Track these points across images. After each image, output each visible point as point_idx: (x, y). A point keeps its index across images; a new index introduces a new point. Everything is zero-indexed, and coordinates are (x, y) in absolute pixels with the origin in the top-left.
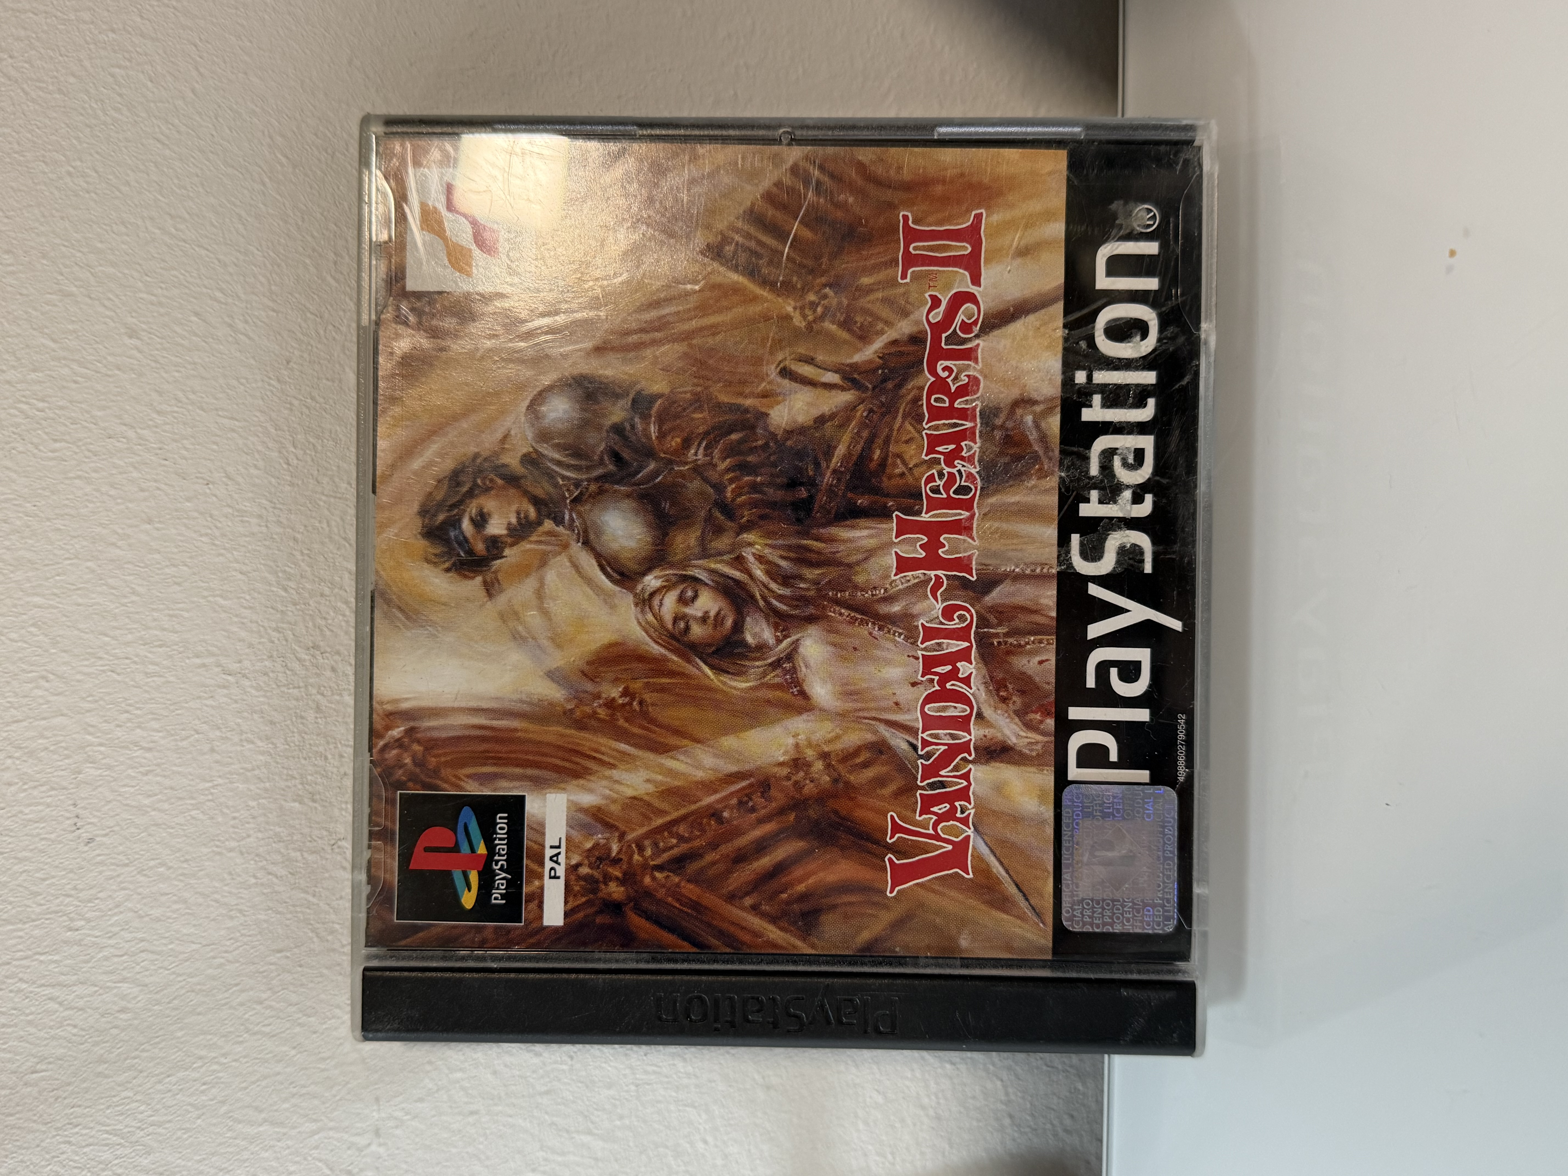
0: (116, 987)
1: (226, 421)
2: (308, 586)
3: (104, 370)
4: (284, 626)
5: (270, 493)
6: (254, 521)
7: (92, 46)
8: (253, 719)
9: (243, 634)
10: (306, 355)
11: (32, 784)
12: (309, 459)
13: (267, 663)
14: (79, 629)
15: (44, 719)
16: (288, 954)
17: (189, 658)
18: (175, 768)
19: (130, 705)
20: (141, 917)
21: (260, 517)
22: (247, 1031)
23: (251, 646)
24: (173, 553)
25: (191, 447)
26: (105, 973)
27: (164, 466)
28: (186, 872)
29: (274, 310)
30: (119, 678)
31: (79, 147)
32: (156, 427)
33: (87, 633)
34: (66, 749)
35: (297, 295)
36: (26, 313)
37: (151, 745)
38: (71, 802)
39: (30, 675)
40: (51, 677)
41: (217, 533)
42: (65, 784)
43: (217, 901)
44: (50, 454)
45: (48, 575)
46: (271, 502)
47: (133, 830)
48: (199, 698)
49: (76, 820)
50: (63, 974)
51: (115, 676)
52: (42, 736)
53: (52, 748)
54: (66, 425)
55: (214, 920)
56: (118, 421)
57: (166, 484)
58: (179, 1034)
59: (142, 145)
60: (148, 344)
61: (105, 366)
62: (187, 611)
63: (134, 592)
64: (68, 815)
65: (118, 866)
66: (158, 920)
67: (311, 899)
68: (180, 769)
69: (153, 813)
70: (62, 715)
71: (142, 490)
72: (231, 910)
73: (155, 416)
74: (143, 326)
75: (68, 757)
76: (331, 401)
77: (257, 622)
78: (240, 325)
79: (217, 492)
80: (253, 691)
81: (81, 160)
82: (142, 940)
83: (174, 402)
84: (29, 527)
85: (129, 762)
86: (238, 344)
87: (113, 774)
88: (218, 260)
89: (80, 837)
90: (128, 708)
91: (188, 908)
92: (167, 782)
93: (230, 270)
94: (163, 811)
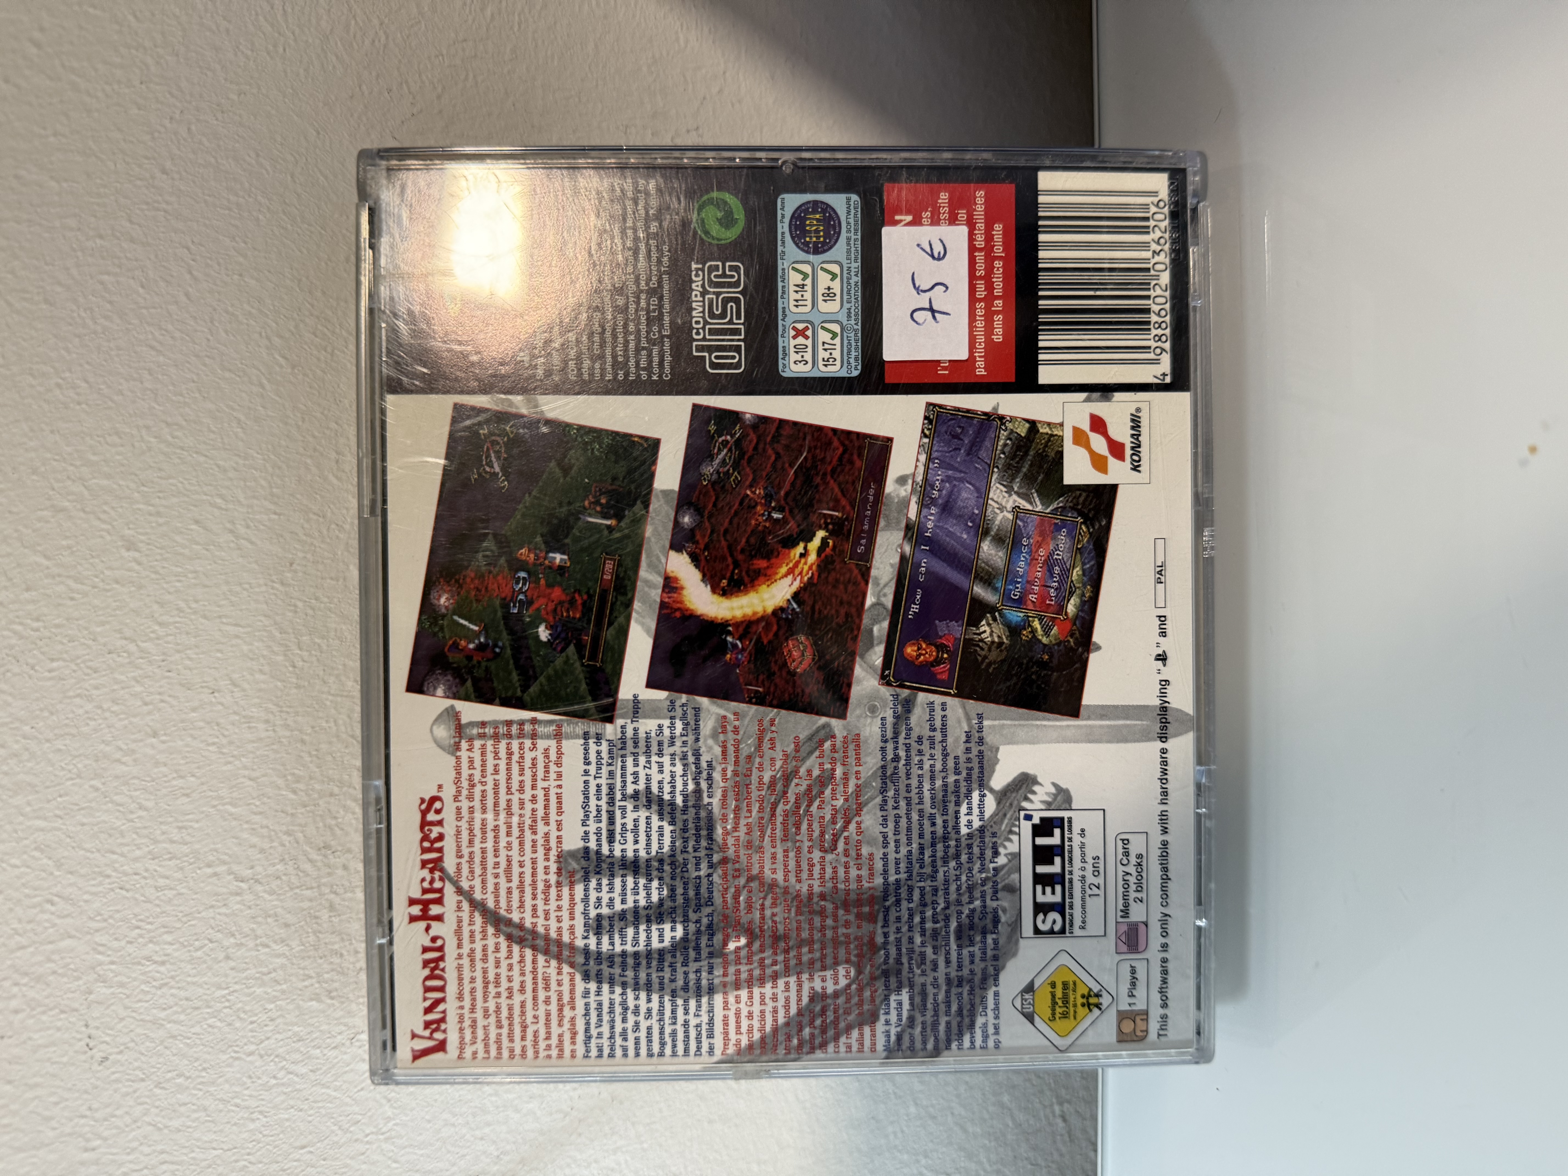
1: (228, 628)
2: (317, 787)
3: (101, 585)
4: (295, 828)
5: (277, 697)
6: (261, 726)
8: (267, 923)
9: (254, 840)
10: (309, 556)
11: (40, 1009)
12: (314, 659)
13: (278, 866)
14: (84, 849)
15: (51, 942)
16: (312, 1149)
17: (200, 869)
18: (189, 979)
19: (141, 920)
20: (160, 1129)
21: (267, 721)
23: (262, 851)
24: (180, 765)
25: (194, 656)
27: (168, 677)
28: (204, 1080)
29: (275, 513)
30: (128, 895)
31: (68, 358)
32: (158, 639)
33: (92, 852)
34: (75, 971)
35: (298, 496)
36: (16, 531)
37: (165, 958)
38: (83, 1023)
39: (34, 900)
40: (56, 899)
41: (224, 741)
42: (75, 1006)
43: (237, 1106)
44: (47, 674)
45: (51, 798)
46: (277, 706)
47: (148, 1044)
48: (212, 907)
49: (88, 1040)
51: (124, 892)
52: (49, 960)
53: (60, 971)
54: (63, 644)
55: (235, 1124)
56: (118, 636)
57: (170, 696)
59: (135, 353)
60: (147, 555)
61: (103, 581)
62: (197, 822)
63: (141, 807)
64: (79, 1036)
65: (134, 1081)
66: (177, 1131)
68: (195, 979)
69: (169, 1026)
70: (70, 937)
71: (146, 704)
73: (156, 628)
74: (142, 538)
75: (78, 979)
76: (336, 600)
77: (268, 827)
78: (242, 530)
79: (223, 700)
80: (266, 896)
81: (70, 371)
82: (162, 1152)
83: (176, 612)
84: (27, 749)
85: (141, 977)
86: (239, 549)
87: (126, 991)
88: (218, 466)
89: (92, 1058)
90: (140, 924)
91: (208, 1116)
92: (182, 994)
93: (230, 475)
94: (179, 1023)
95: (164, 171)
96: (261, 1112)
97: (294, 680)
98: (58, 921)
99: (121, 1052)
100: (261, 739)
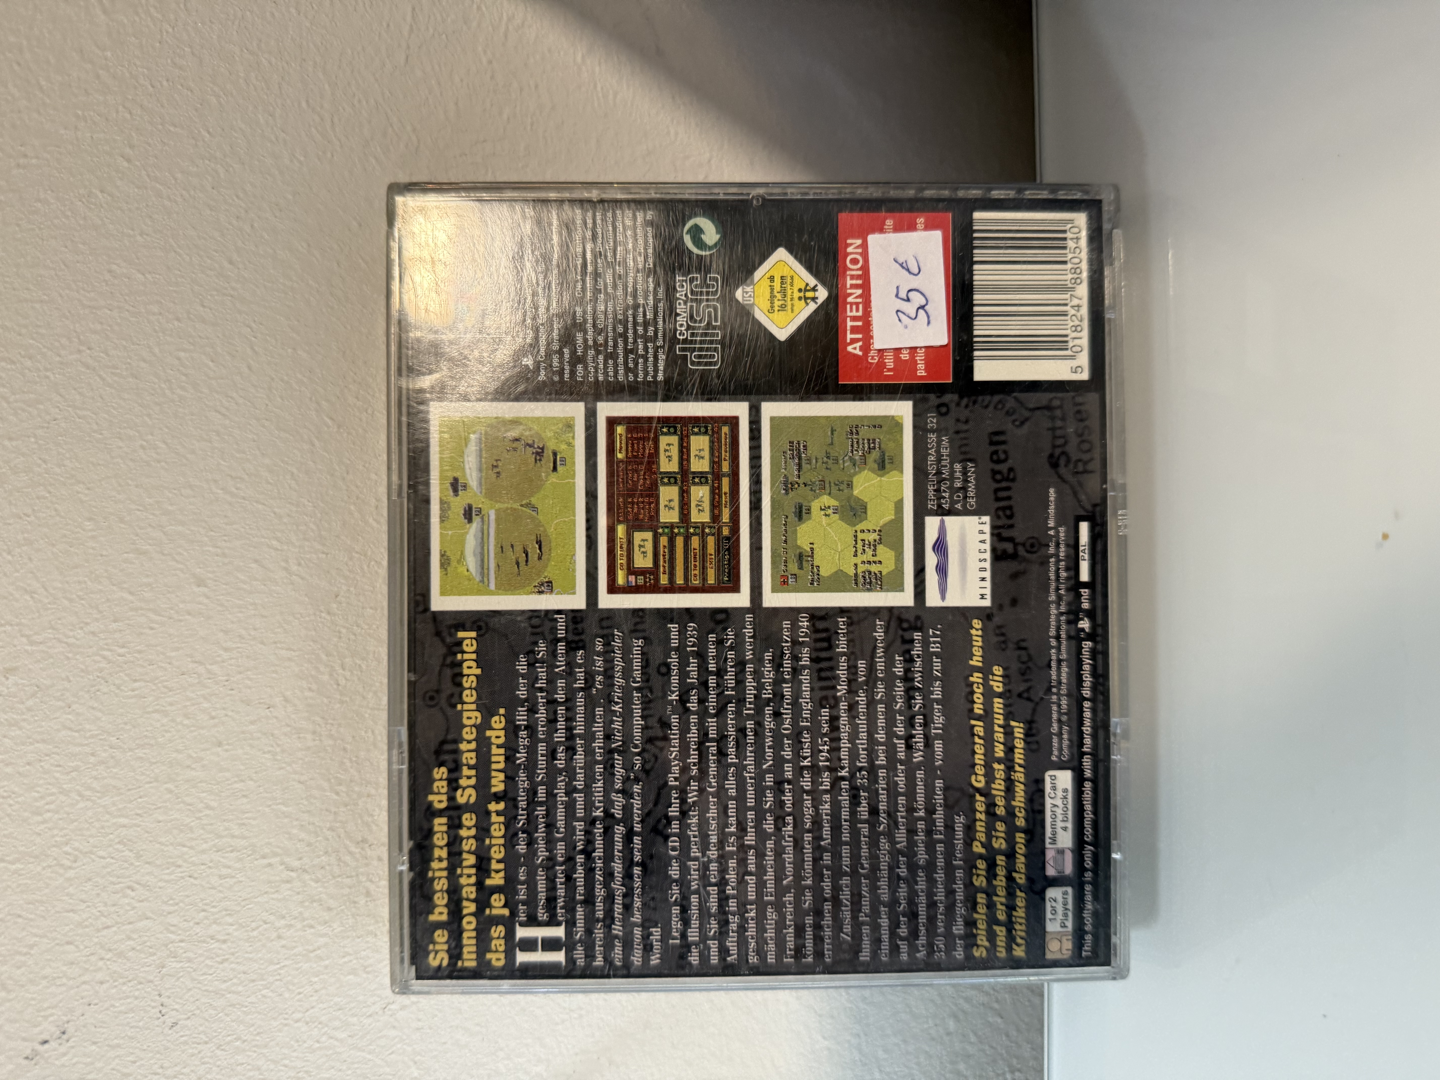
1: (284, 652)
3: (176, 616)
4: (338, 825)
5: (323, 711)
6: (309, 736)
7: (161, 335)
8: (313, 907)
9: (303, 835)
10: (352, 589)
11: (121, 981)
12: (355, 678)
13: (323, 858)
14: (160, 843)
17: (257, 860)
18: (246, 955)
19: (206, 904)
21: (315, 732)
23: (309, 844)
24: (240, 770)
25: (253, 676)
27: (231, 695)
28: (258, 1043)
29: (323, 553)
30: (196, 882)
31: (150, 423)
32: (223, 662)
33: (167, 846)
34: (151, 947)
35: (343, 537)
36: (106, 571)
37: (226, 937)
39: (117, 886)
40: (136, 886)
42: (151, 977)
43: (285, 1066)
44: (130, 693)
45: (132, 798)
46: (323, 718)
47: (212, 1012)
48: (266, 893)
49: (161, 1008)
51: (192, 880)
52: (129, 938)
53: (138, 948)
56: (190, 660)
57: (232, 711)
59: (206, 418)
60: (214, 590)
61: (178, 613)
62: (254, 819)
63: (208, 807)
64: (153, 1004)
65: (199, 1044)
68: (251, 956)
69: (229, 996)
70: (147, 918)
71: (213, 718)
73: (221, 652)
74: (210, 575)
75: (152, 954)
77: (313, 824)
78: (295, 568)
79: (278, 715)
80: (313, 884)
81: (152, 435)
83: (238, 639)
84: (113, 757)
85: (207, 954)
86: (292, 584)
87: (193, 966)
88: (275, 513)
89: (164, 1023)
90: (206, 907)
91: (261, 1074)
92: (241, 968)
93: (285, 520)
94: (238, 993)
95: (231, 262)
97: (339, 697)
98: (137, 905)
99: (189, 1018)
100: (308, 748)
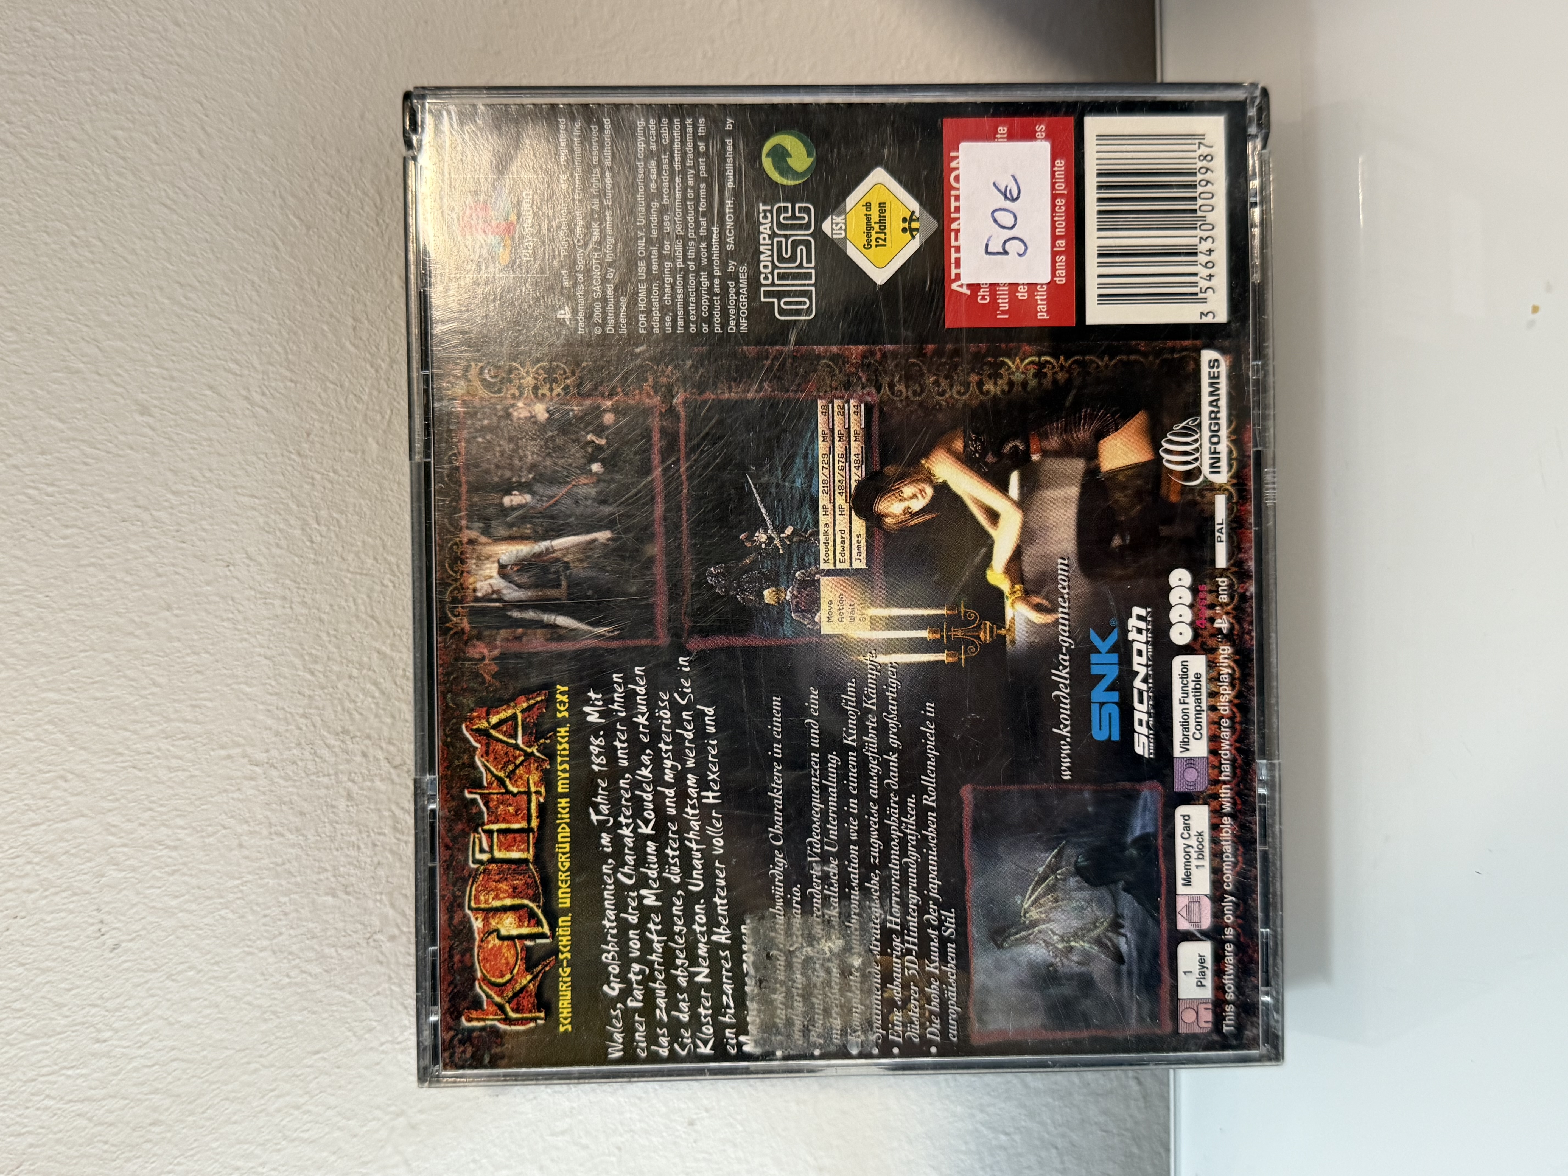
0: (146, 1100)
1: (245, 499)
2: (336, 668)
3: (115, 450)
4: (312, 711)
5: (294, 573)
6: (277, 602)
7: (93, 108)
8: (282, 811)
9: (270, 722)
10: (327, 427)
11: (52, 890)
12: (333, 535)
13: (295, 751)
14: (97, 725)
15: (64, 821)
16: (325, 1055)
17: (213, 750)
18: (202, 867)
19: (153, 802)
21: (284, 598)
22: (285, 1138)
23: (277, 734)
24: (193, 640)
25: (209, 527)
26: (135, 1085)
27: (182, 548)
28: (216, 974)
29: (292, 381)
30: (140, 774)
31: (82, 215)
32: (172, 508)
33: (105, 728)
34: (88, 851)
35: (316, 364)
36: (32, 392)
37: (178, 843)
38: (95, 907)
39: (48, 775)
40: (70, 776)
41: (240, 617)
42: (87, 888)
43: (249, 1004)
44: (61, 541)
45: (64, 669)
46: (295, 581)
47: (160, 933)
48: (225, 791)
49: (100, 926)
50: (91, 1088)
51: (136, 772)
52: (62, 839)
53: (73, 851)
54: (77, 510)
55: (247, 1023)
56: (132, 503)
57: (184, 568)
58: (214, 1145)
59: (149, 210)
60: (161, 421)
61: (116, 446)
62: (210, 700)
63: (155, 684)
64: (91, 921)
65: (146, 971)
66: (188, 1026)
67: (348, 997)
68: (207, 867)
69: (180, 915)
70: (83, 816)
71: (159, 575)
72: (265, 1013)
73: (170, 496)
74: (155, 402)
75: (90, 860)
76: (354, 474)
77: (283, 709)
78: (257, 397)
79: (239, 575)
80: (282, 782)
81: (85, 229)
82: (173, 1049)
83: (190, 481)
84: (41, 618)
85: (154, 862)
86: (255, 417)
87: (138, 876)
88: (232, 329)
89: (104, 944)
90: (151, 805)
91: (220, 1013)
92: (194, 881)
93: (245, 339)
94: (191, 912)
96: (274, 1013)
99: (132, 940)
